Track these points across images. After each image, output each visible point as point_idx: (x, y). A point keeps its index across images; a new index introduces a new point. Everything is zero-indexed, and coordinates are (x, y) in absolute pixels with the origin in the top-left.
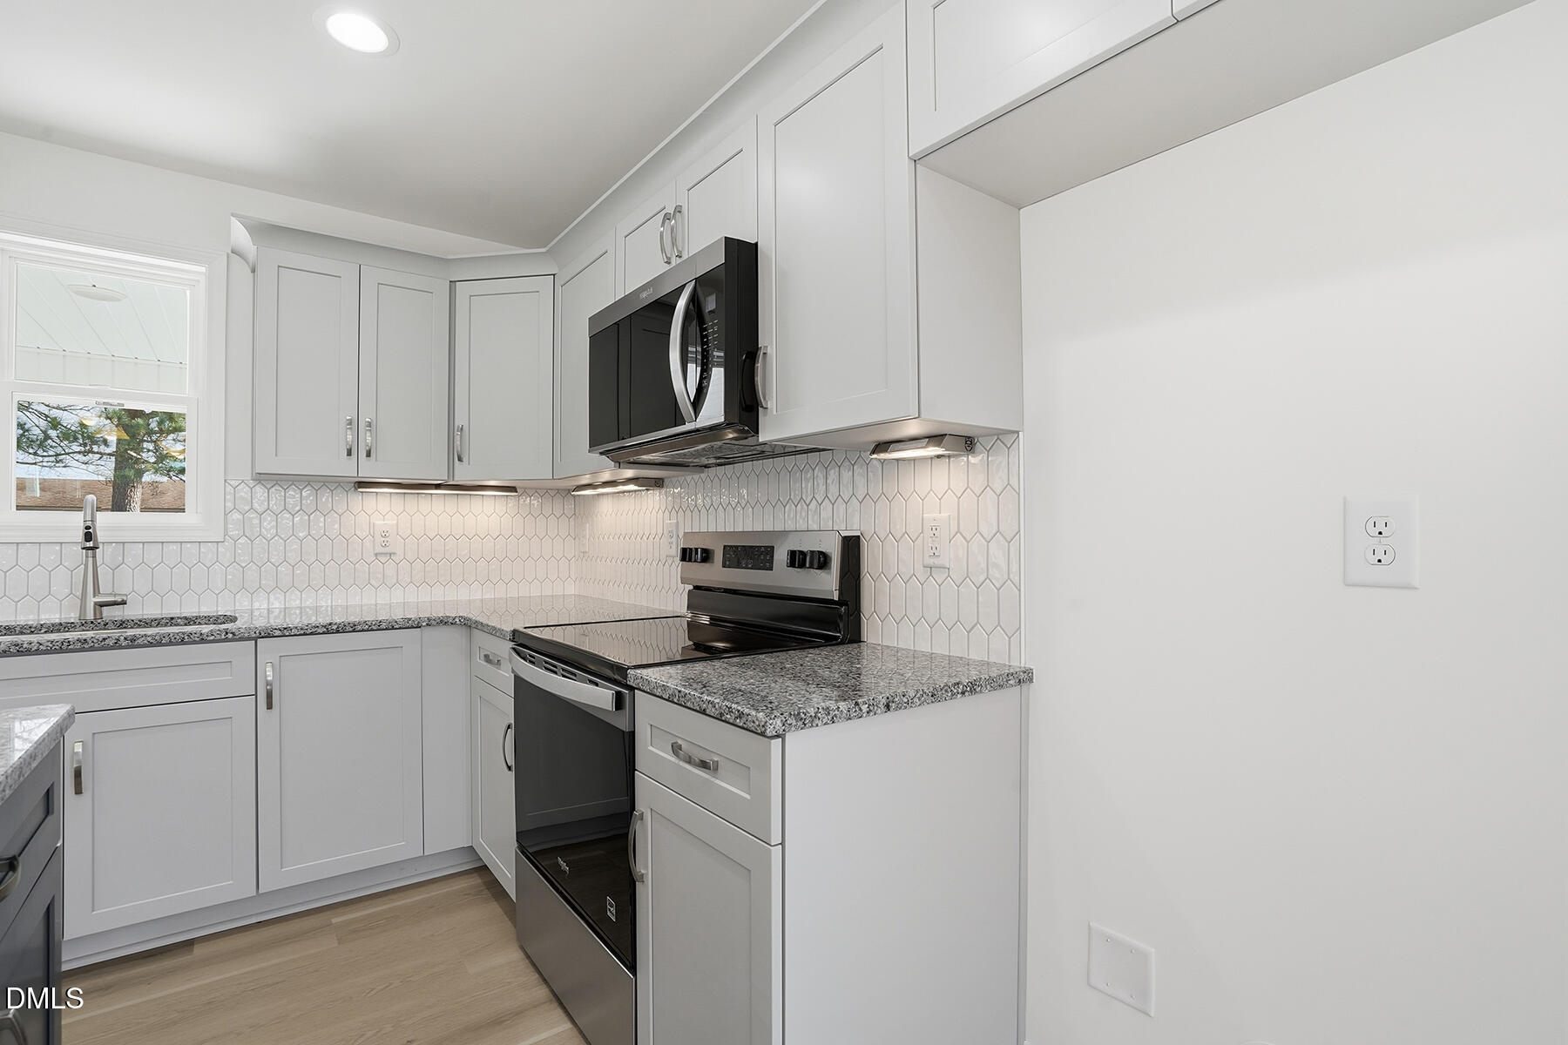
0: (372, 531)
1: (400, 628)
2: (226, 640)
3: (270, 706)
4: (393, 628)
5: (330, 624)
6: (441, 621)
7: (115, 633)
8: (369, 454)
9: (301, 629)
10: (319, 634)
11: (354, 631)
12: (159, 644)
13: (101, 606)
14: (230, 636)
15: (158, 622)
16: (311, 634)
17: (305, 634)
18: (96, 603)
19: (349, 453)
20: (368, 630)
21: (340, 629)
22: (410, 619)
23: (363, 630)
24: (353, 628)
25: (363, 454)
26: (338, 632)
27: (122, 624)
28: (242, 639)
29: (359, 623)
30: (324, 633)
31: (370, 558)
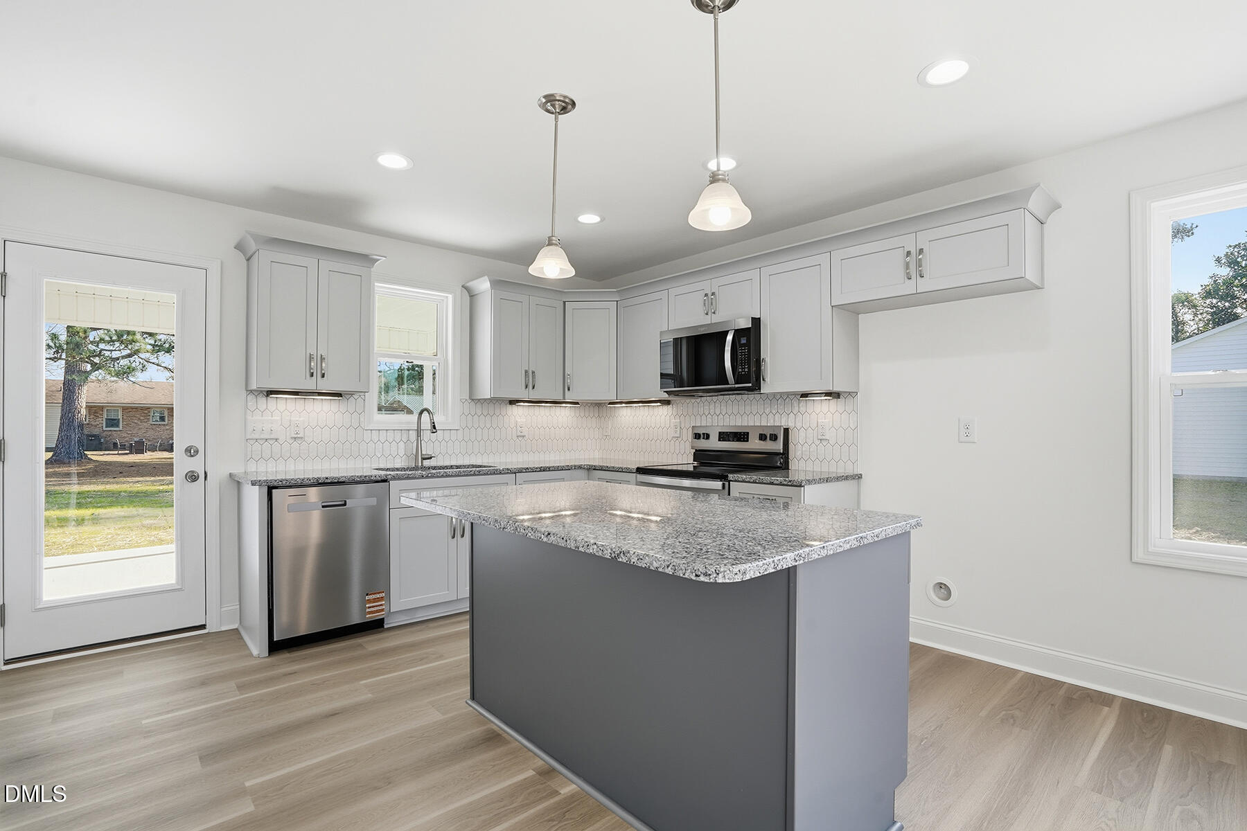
0: (516, 425)
8: (533, 388)
12: (487, 474)
16: (535, 471)
30: (539, 471)
31: (515, 438)
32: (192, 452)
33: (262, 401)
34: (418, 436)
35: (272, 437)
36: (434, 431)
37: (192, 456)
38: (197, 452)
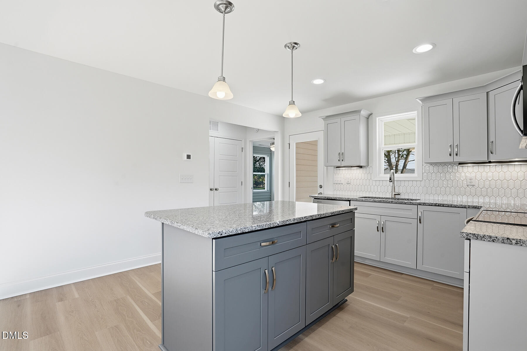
0: (466, 178)
1: (458, 207)
2: (410, 204)
3: (420, 223)
4: (456, 207)
5: (436, 204)
6: (474, 207)
7: (397, 201)
8: (457, 155)
9: (428, 204)
10: (433, 206)
11: (443, 206)
13: (395, 195)
14: (411, 203)
15: (405, 199)
16: (431, 205)
17: (429, 205)
18: (394, 194)
19: (450, 155)
20: (447, 207)
21: (439, 205)
22: (462, 205)
23: (446, 207)
24: (443, 205)
25: (455, 155)
26: (438, 206)
27: (398, 199)
28: (414, 205)
29: (445, 204)
30: (434, 206)
31: (465, 187)
35: (341, 183)
37: (321, 188)
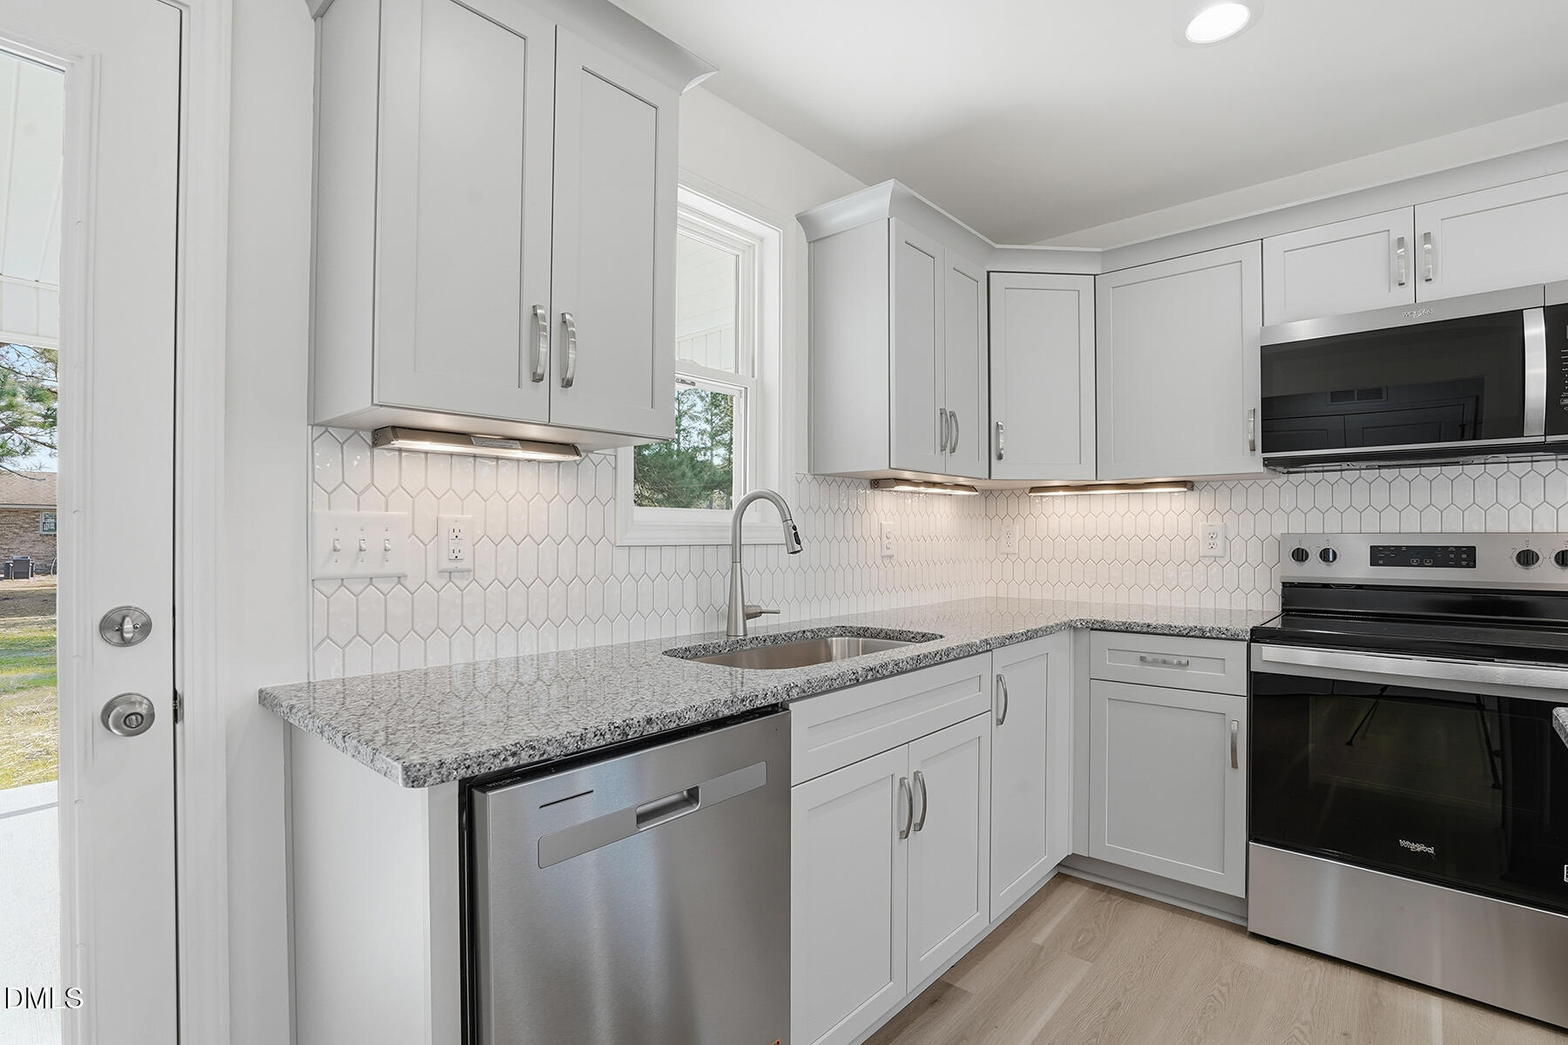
0: (881, 533)
8: (953, 450)
13: (749, 617)
18: (746, 615)
31: (879, 562)
32: (128, 626)
33: (360, 460)
34: (734, 562)
36: (797, 547)
37: (125, 643)
38: (145, 628)
